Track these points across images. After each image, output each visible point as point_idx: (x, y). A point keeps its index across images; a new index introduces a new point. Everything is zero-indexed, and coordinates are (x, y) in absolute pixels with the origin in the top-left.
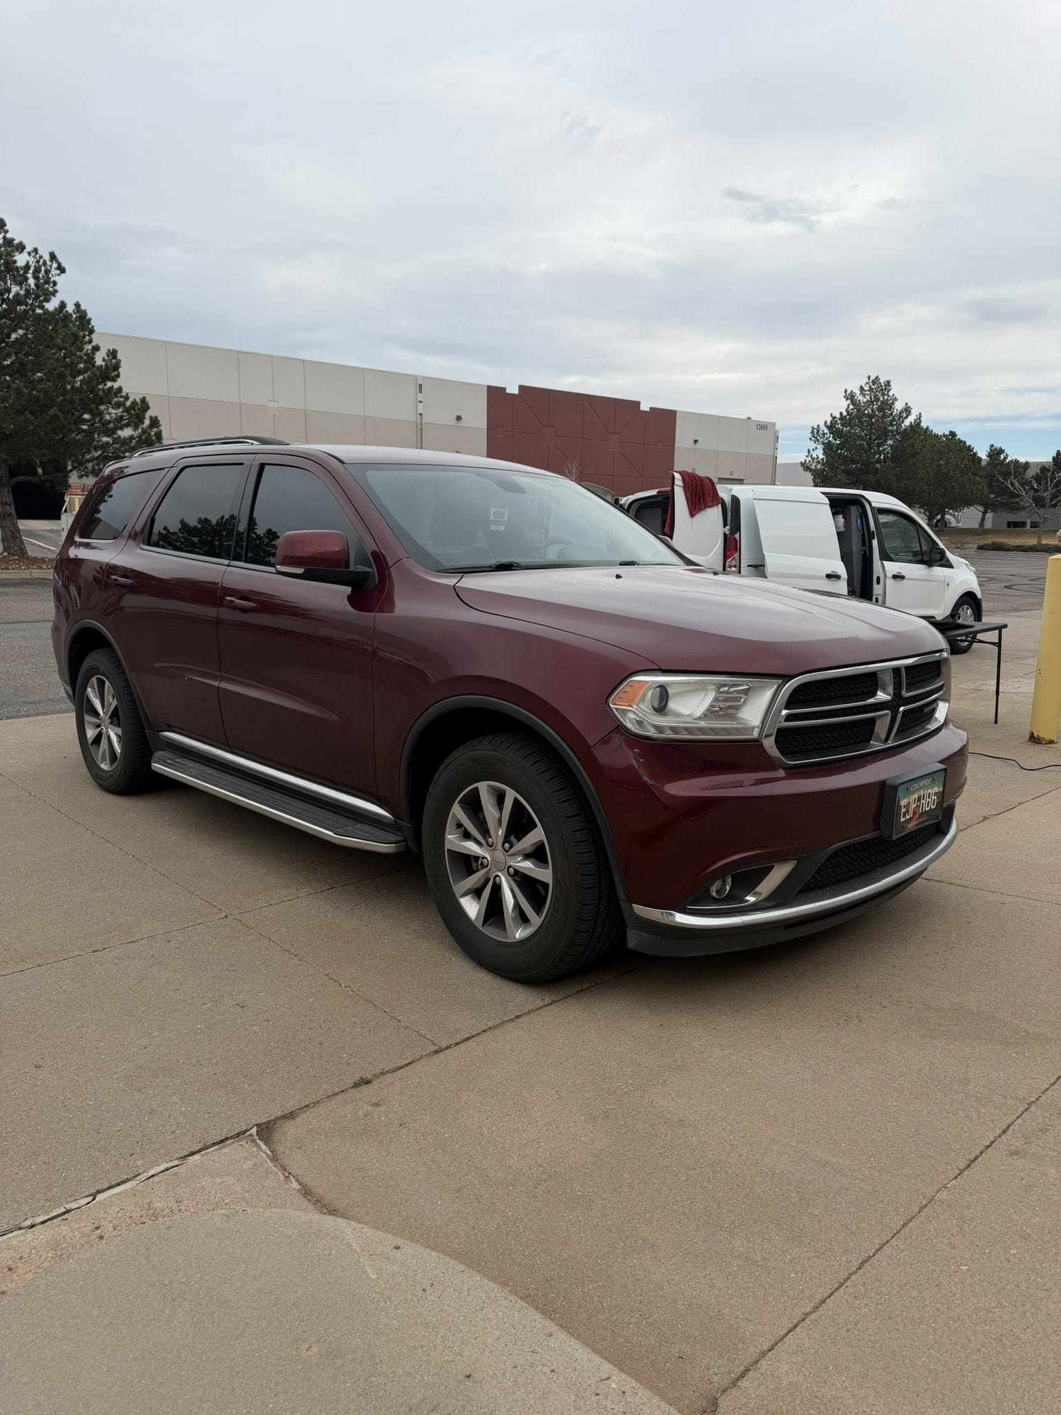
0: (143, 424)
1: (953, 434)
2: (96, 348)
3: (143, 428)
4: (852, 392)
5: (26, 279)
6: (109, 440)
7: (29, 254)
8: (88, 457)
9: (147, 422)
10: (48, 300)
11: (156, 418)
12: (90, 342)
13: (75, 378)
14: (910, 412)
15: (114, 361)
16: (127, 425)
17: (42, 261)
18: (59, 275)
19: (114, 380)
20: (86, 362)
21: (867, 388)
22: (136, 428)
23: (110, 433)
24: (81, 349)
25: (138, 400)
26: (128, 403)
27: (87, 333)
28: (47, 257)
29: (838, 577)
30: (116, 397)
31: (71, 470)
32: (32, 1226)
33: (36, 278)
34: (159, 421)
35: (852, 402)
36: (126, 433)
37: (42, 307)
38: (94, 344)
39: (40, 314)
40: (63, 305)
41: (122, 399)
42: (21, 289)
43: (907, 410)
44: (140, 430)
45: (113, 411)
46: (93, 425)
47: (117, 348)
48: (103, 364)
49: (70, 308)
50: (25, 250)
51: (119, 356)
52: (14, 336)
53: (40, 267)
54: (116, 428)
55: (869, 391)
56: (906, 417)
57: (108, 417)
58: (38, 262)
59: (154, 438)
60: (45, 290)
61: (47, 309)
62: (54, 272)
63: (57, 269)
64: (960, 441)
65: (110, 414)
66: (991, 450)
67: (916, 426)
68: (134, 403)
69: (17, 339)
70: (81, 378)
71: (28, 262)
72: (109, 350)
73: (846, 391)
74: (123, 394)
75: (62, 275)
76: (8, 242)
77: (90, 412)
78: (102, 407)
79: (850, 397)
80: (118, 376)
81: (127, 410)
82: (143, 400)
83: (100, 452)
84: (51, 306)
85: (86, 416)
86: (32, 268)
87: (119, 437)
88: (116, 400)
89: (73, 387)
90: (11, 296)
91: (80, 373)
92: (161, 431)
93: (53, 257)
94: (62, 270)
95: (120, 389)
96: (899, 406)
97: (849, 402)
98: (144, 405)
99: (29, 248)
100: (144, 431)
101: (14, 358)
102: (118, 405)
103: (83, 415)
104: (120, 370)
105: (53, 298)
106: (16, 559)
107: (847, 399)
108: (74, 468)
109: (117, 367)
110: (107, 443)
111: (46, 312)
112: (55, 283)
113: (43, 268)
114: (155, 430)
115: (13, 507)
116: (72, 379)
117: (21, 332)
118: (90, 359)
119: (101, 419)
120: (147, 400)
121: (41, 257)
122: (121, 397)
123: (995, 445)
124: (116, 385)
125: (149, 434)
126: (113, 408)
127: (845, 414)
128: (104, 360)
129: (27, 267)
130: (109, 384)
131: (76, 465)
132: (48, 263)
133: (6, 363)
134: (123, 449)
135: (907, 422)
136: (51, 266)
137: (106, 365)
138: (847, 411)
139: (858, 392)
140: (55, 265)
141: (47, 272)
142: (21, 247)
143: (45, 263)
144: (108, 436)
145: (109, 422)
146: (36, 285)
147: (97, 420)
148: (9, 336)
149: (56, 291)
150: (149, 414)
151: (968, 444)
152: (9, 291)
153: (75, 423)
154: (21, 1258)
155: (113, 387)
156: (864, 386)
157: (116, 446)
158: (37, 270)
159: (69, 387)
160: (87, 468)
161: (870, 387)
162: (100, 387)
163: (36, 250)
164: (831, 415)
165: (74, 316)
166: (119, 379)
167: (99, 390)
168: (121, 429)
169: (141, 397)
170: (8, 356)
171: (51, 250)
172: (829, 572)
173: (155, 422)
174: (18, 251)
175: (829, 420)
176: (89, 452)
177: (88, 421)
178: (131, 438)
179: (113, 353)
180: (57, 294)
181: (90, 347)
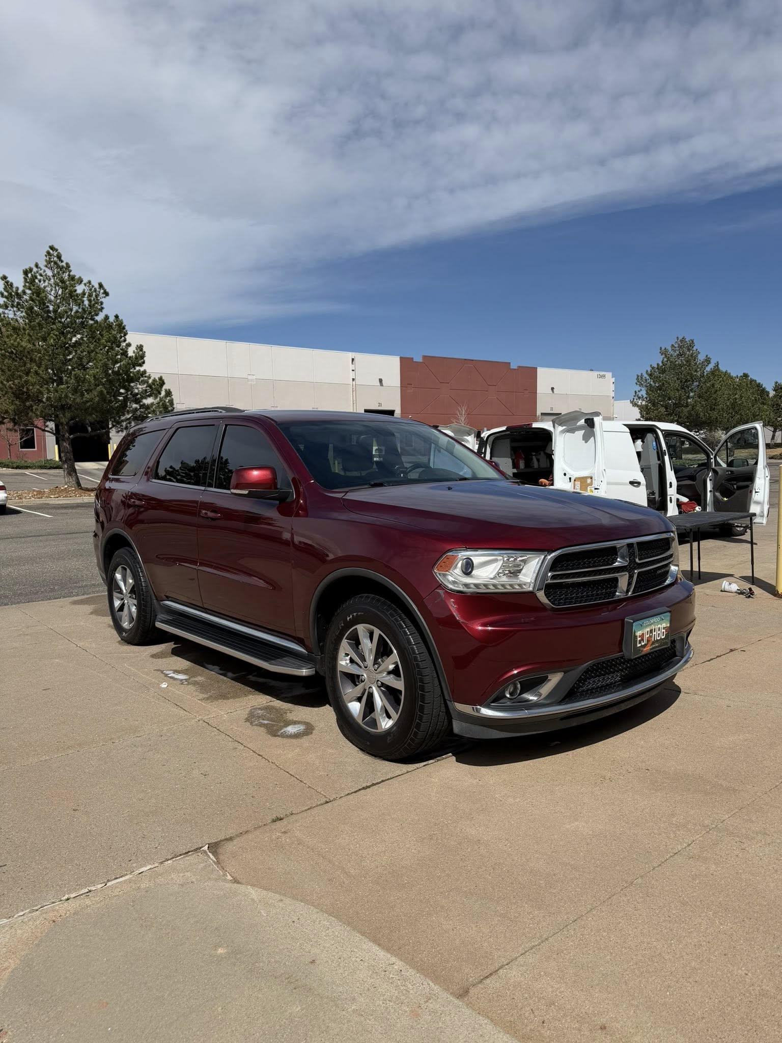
0: (160, 394)
1: (746, 375)
2: (129, 345)
3: (160, 398)
4: (665, 349)
5: (83, 302)
6: (138, 406)
7: (85, 285)
8: (123, 418)
9: (163, 393)
10: (97, 315)
11: (169, 390)
12: (125, 341)
13: (114, 365)
14: (710, 361)
15: (141, 353)
16: (149, 396)
17: (93, 288)
18: (104, 297)
19: (141, 365)
20: (122, 354)
21: (676, 346)
22: (156, 398)
23: (137, 401)
24: (119, 346)
25: (157, 379)
26: (150, 381)
27: (123, 335)
28: (97, 286)
29: (639, 483)
30: (142, 377)
31: (111, 428)
32: (68, 899)
33: (90, 301)
34: (171, 392)
35: (666, 356)
36: (149, 401)
37: (92, 319)
38: (127, 342)
39: (92, 325)
40: (107, 317)
41: (146, 378)
42: (79, 308)
43: (708, 361)
44: (158, 399)
45: (140, 387)
46: (126, 396)
47: (143, 344)
48: (134, 355)
49: (112, 319)
50: (83, 282)
51: (144, 349)
52: (74, 339)
53: (92, 293)
54: (143, 398)
55: (678, 347)
56: (707, 366)
57: (136, 391)
58: (91, 290)
59: (168, 404)
60: (96, 306)
61: (97, 321)
62: (101, 295)
63: (103, 293)
64: (752, 381)
65: (137, 388)
66: (776, 386)
67: (716, 372)
68: (154, 380)
69: (76, 341)
70: (118, 365)
71: (84, 290)
72: (137, 346)
73: (661, 348)
74: (147, 375)
75: (107, 297)
76: (72, 278)
77: (124, 388)
78: (132, 384)
79: (664, 352)
80: (144, 363)
81: (150, 386)
82: (161, 379)
83: (130, 415)
84: (99, 318)
85: (122, 391)
86: (87, 294)
87: (144, 404)
88: (142, 379)
89: (113, 372)
90: (72, 314)
91: (117, 362)
92: (173, 399)
93: (101, 286)
94: (106, 294)
95: (145, 372)
96: (701, 358)
97: (663, 356)
98: (162, 382)
99: (85, 281)
100: (161, 400)
101: (74, 354)
102: (143, 382)
103: (120, 390)
104: (145, 359)
105: (100, 313)
106: (73, 490)
107: (662, 354)
108: (113, 426)
109: (142, 357)
110: (136, 408)
111: (96, 322)
112: (102, 303)
113: (94, 294)
114: (169, 398)
115: (72, 454)
116: (112, 367)
117: (79, 336)
118: (125, 353)
119: (132, 392)
120: (163, 378)
121: (93, 286)
122: (146, 377)
123: (779, 382)
124: (142, 369)
125: (165, 401)
126: (140, 384)
127: (661, 364)
128: (134, 352)
129: (84, 294)
130: (137, 368)
131: (115, 424)
132: (98, 290)
133: (69, 357)
134: (147, 412)
135: (708, 369)
136: (99, 292)
137: (136, 356)
138: (662, 362)
139: (670, 349)
140: (102, 291)
141: (97, 296)
142: (80, 281)
143: (95, 290)
144: (136, 403)
145: (137, 394)
146: (90, 306)
147: (129, 393)
148: (71, 340)
149: (102, 308)
150: (164, 387)
151: (758, 382)
152: (71, 310)
153: (114, 396)
154: (61, 916)
155: (140, 370)
156: (674, 344)
157: (142, 410)
158: (90, 295)
159: (110, 371)
160: (122, 426)
161: (679, 345)
162: (131, 370)
163: (90, 282)
164: (651, 365)
165: (114, 324)
166: (144, 365)
167: (131, 372)
168: (146, 398)
169: (159, 376)
170: (70, 353)
171: (100, 281)
172: (632, 480)
173: (169, 393)
174: (77, 283)
175: (649, 369)
176: (124, 415)
177: (123, 394)
178: (152, 404)
179: (140, 348)
180: (104, 310)
181: (124, 344)
